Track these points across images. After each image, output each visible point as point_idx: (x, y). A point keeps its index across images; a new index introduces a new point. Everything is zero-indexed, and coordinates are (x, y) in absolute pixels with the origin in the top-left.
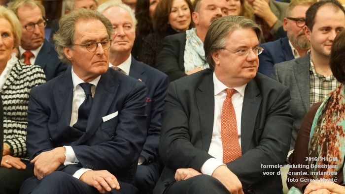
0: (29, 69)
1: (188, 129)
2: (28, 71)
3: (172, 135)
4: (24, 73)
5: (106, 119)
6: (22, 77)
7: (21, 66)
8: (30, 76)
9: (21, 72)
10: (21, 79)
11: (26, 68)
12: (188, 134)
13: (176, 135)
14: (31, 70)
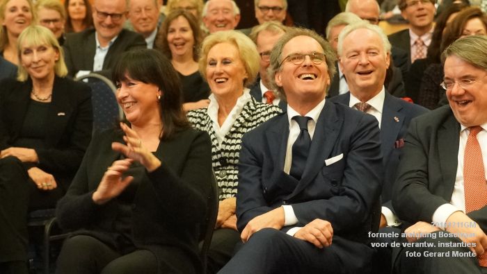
0: (264, 109)
1: (427, 174)
2: (264, 111)
3: (406, 179)
4: (259, 113)
5: (329, 162)
6: (255, 117)
7: (255, 105)
8: (265, 116)
9: (255, 113)
10: (254, 120)
11: (261, 107)
12: (425, 179)
13: (409, 180)
14: (267, 109)
